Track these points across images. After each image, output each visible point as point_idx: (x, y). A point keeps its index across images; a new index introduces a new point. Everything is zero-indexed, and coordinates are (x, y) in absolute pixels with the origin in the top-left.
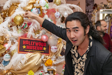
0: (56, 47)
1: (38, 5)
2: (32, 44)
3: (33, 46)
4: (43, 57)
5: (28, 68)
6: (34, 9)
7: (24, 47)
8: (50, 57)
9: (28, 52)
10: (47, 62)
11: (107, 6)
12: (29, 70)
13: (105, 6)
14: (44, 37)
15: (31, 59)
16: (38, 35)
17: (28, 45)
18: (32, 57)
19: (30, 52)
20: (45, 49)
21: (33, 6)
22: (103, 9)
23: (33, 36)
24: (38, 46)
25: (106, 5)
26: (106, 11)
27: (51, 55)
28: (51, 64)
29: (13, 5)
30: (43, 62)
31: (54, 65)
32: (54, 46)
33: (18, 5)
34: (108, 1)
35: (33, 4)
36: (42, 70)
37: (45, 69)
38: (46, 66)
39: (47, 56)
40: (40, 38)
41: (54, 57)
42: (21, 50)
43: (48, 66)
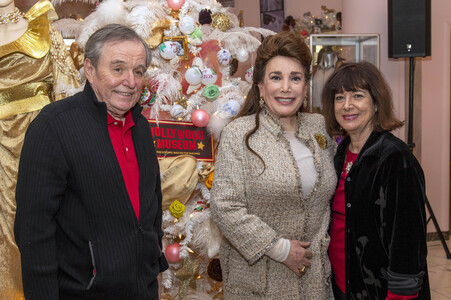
1: (176, 34)
2: (171, 134)
3: (172, 139)
4: (200, 165)
6: (168, 44)
9: (162, 155)
10: (211, 179)
14: (200, 116)
15: (171, 173)
17: (160, 138)
19: (168, 156)
20: (201, 146)
21: (163, 36)
24: (185, 139)
30: (201, 179)
35: (162, 29)
36: (200, 200)
37: (208, 195)
39: (209, 165)
40: (188, 119)
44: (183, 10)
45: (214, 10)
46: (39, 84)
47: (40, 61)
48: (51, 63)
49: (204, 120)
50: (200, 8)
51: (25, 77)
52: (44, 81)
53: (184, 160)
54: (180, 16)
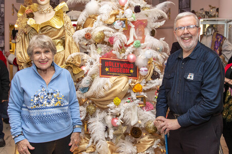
0: (146, 69)
1: (122, 17)
2: (117, 65)
3: (117, 68)
4: (130, 81)
5: (112, 95)
6: (116, 22)
7: (107, 69)
8: (138, 82)
9: (112, 75)
10: (135, 88)
11: (210, 13)
12: (115, 97)
13: (206, 14)
14: (132, 57)
15: (115, 83)
16: (123, 55)
17: (111, 67)
18: (117, 82)
19: (114, 75)
20: (132, 71)
21: (116, 18)
22: (204, 18)
23: (118, 56)
24: (124, 68)
25: (208, 13)
26: (207, 20)
27: (140, 79)
28: (140, 89)
29: (90, 17)
30: (130, 87)
31: (144, 91)
32: (144, 67)
33: (96, 17)
34: (210, 6)
35: (115, 15)
36: (130, 97)
37: (134, 96)
38: (135, 93)
39: (136, 80)
40: (126, 58)
41: (144, 81)
42: (103, 73)
43: (137, 92)
44: (126, 5)
45: (142, 6)
46: (58, 40)
47: (59, 30)
48: (64, 31)
49: (134, 59)
50: (135, 4)
51: (52, 37)
52: (61, 39)
53: (122, 78)
54: (125, 8)
